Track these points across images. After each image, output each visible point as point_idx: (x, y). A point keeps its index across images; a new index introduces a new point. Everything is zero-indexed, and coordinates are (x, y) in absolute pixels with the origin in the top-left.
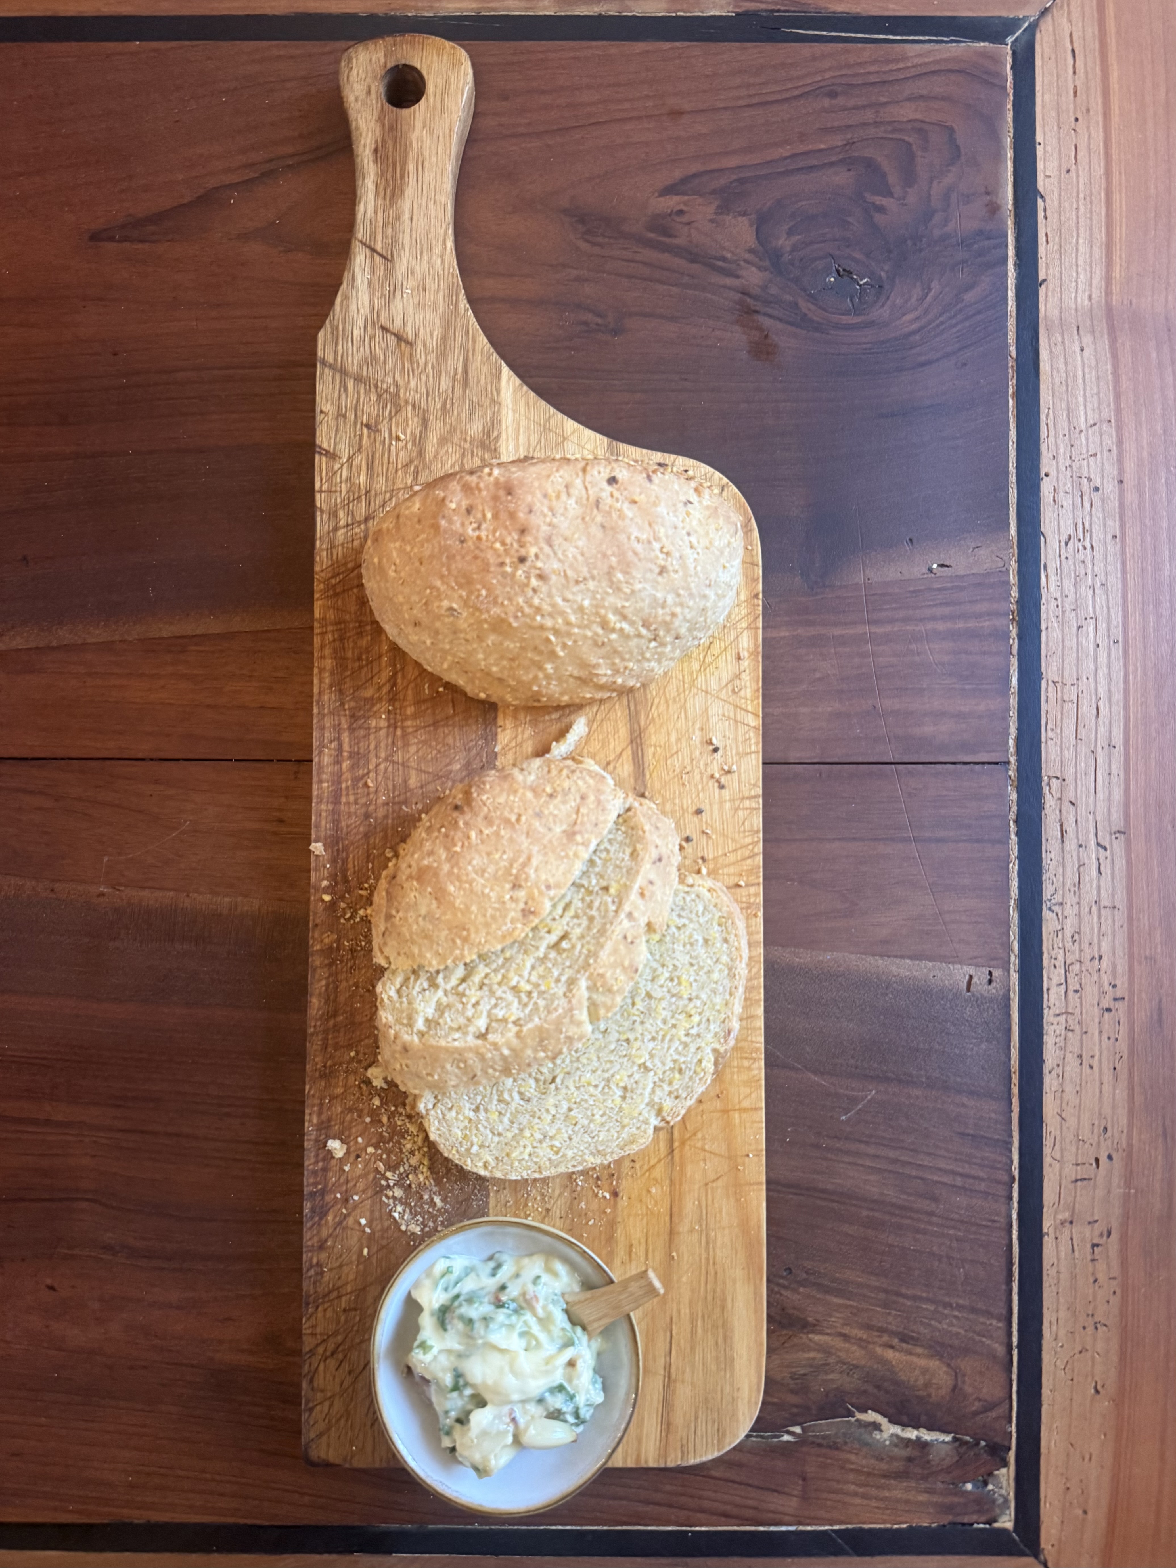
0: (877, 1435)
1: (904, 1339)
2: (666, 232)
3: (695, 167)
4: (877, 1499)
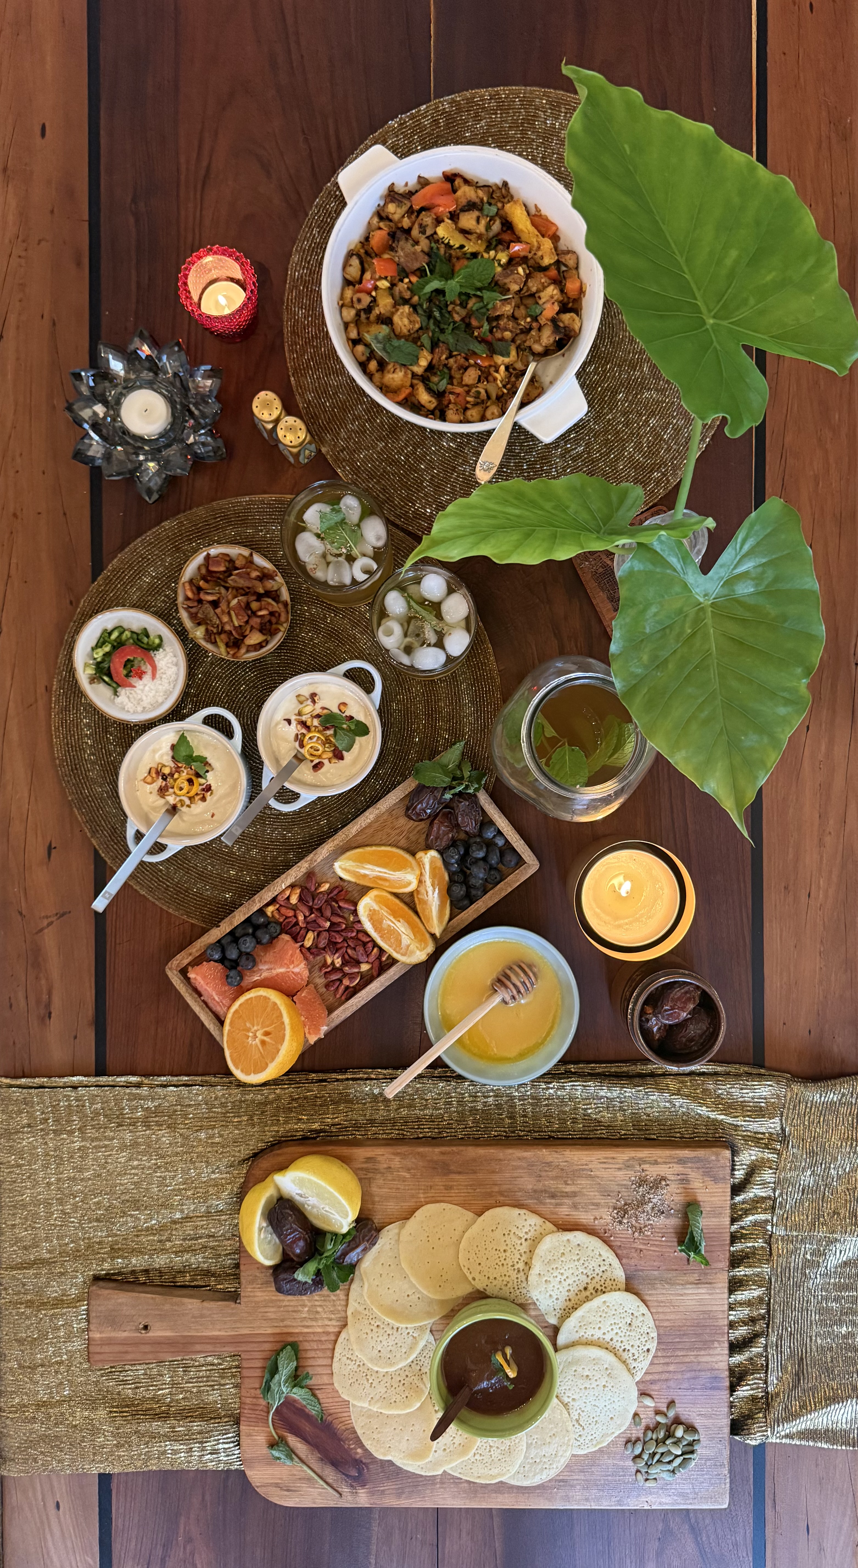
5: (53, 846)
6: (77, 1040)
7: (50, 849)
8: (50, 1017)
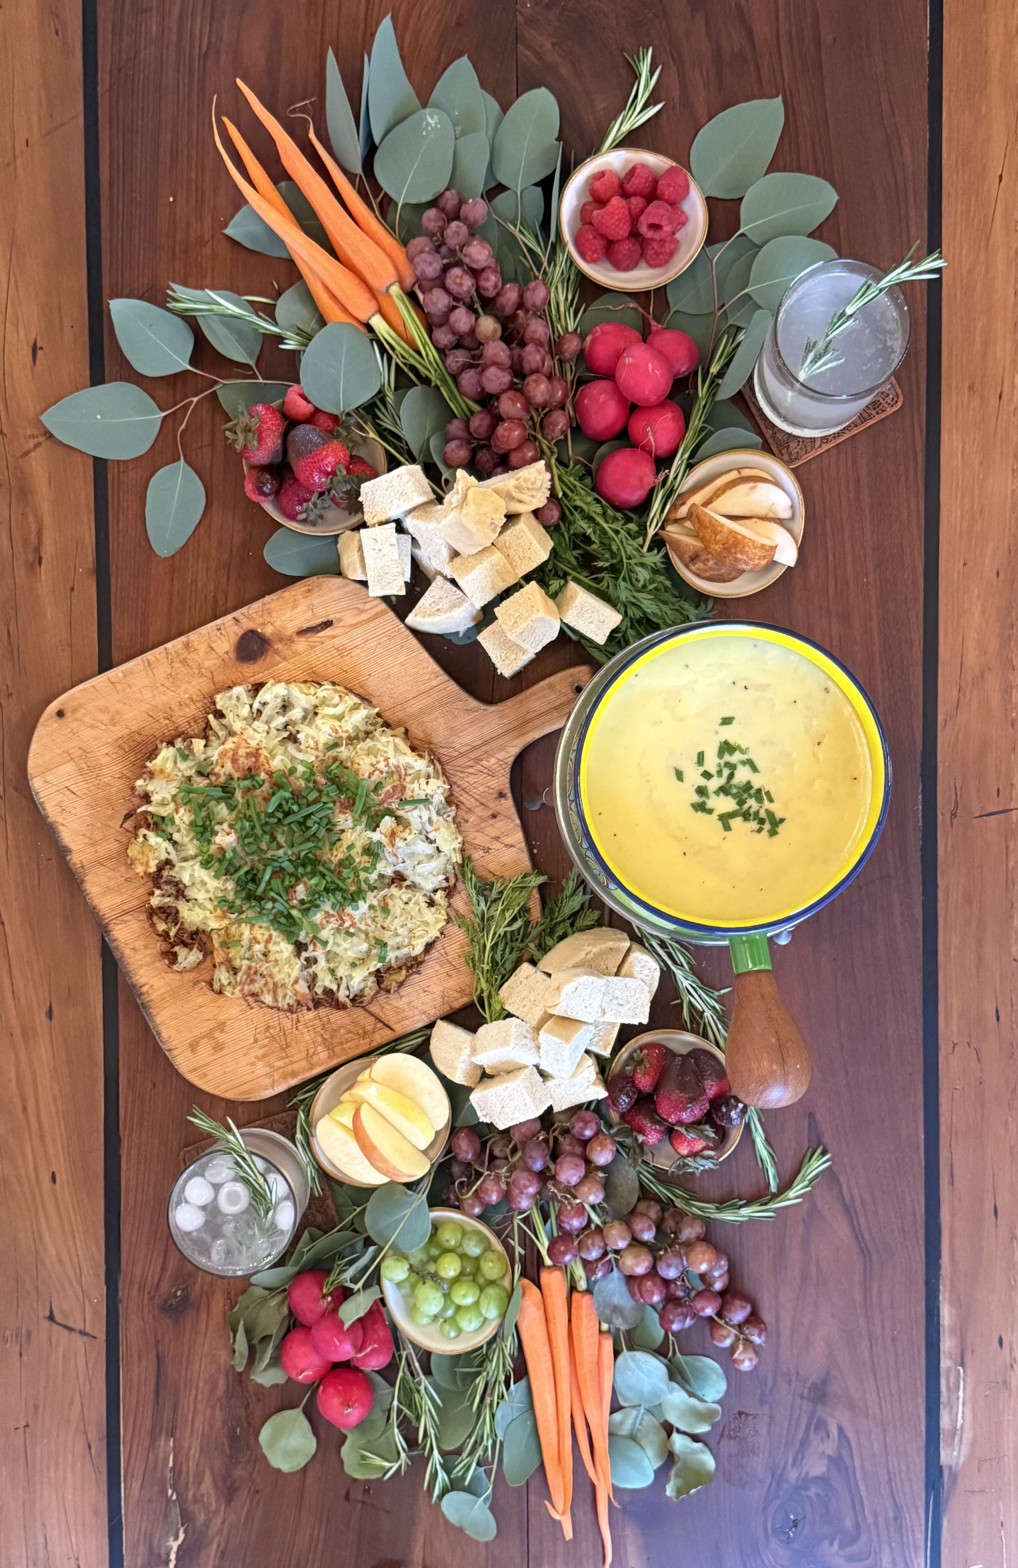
0: (171, 1539)
1: (223, 1553)
2: (817, 1428)
3: (854, 1445)
4: (138, 1540)
5: (39, 345)
6: (75, 593)
7: (35, 349)
8: (40, 563)
